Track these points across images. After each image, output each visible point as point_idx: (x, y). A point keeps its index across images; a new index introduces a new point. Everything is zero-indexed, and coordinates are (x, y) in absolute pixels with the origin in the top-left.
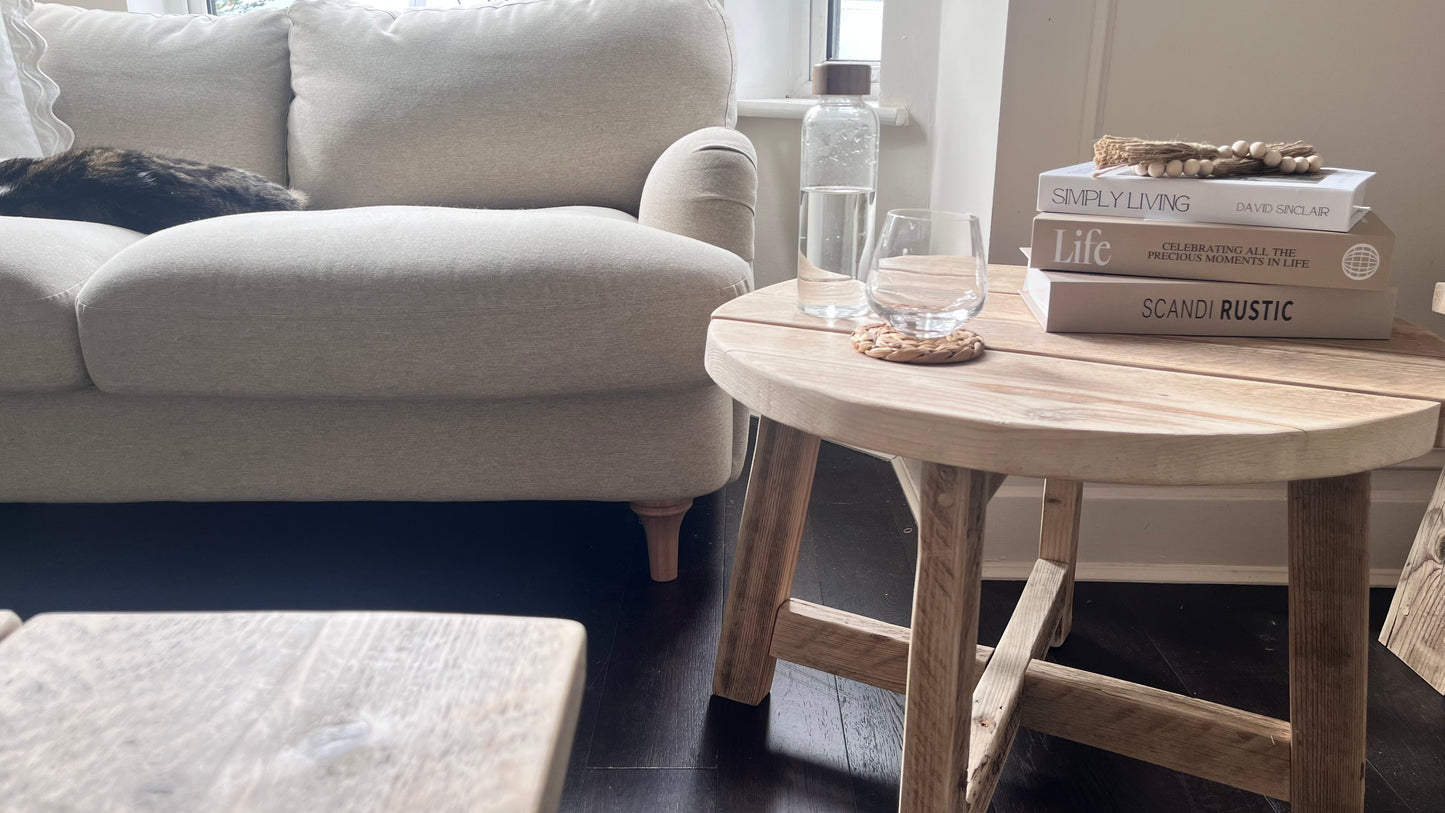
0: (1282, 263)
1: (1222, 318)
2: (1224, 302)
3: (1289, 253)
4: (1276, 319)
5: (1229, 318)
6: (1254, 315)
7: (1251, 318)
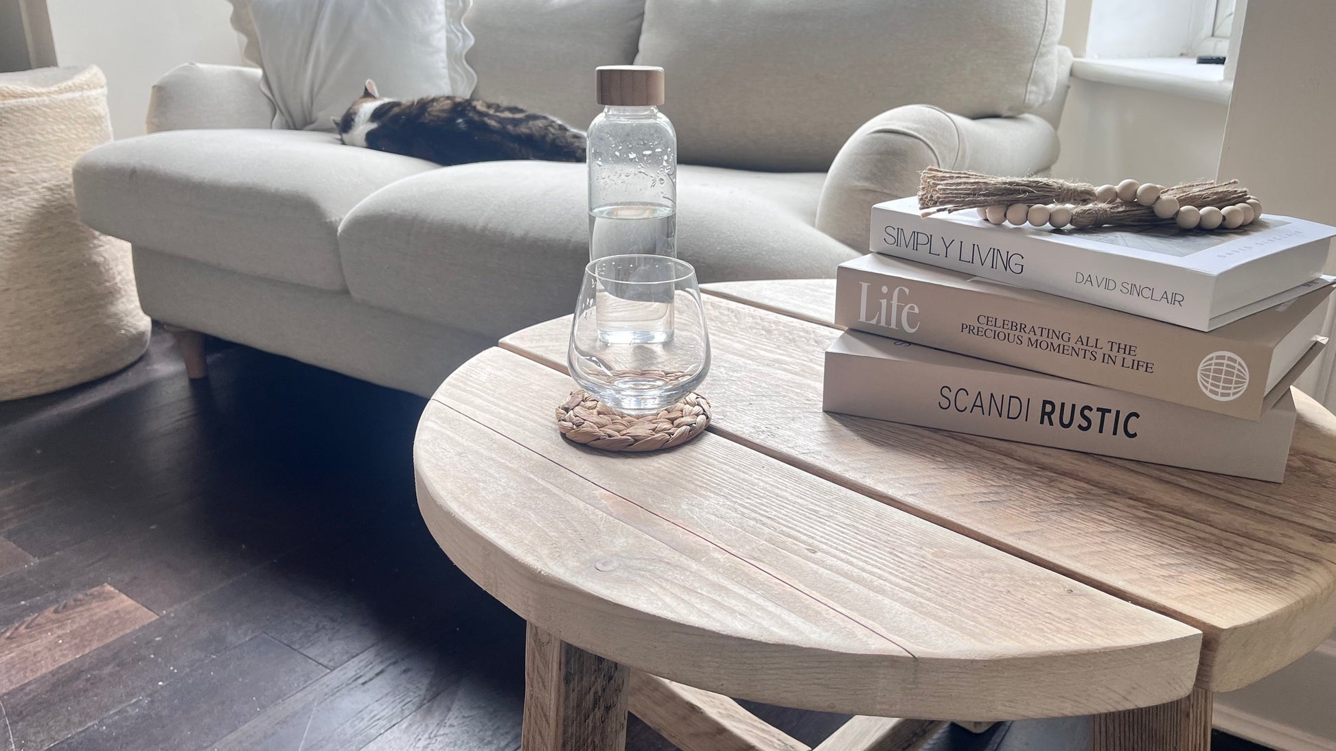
0: (1119, 361)
1: (1042, 422)
2: (1045, 402)
3: (1128, 349)
4: (1115, 433)
5: (1051, 423)
6: (1085, 424)
7: (1080, 427)
